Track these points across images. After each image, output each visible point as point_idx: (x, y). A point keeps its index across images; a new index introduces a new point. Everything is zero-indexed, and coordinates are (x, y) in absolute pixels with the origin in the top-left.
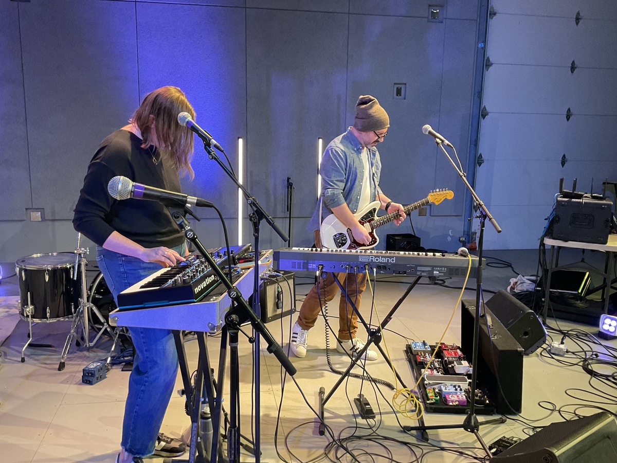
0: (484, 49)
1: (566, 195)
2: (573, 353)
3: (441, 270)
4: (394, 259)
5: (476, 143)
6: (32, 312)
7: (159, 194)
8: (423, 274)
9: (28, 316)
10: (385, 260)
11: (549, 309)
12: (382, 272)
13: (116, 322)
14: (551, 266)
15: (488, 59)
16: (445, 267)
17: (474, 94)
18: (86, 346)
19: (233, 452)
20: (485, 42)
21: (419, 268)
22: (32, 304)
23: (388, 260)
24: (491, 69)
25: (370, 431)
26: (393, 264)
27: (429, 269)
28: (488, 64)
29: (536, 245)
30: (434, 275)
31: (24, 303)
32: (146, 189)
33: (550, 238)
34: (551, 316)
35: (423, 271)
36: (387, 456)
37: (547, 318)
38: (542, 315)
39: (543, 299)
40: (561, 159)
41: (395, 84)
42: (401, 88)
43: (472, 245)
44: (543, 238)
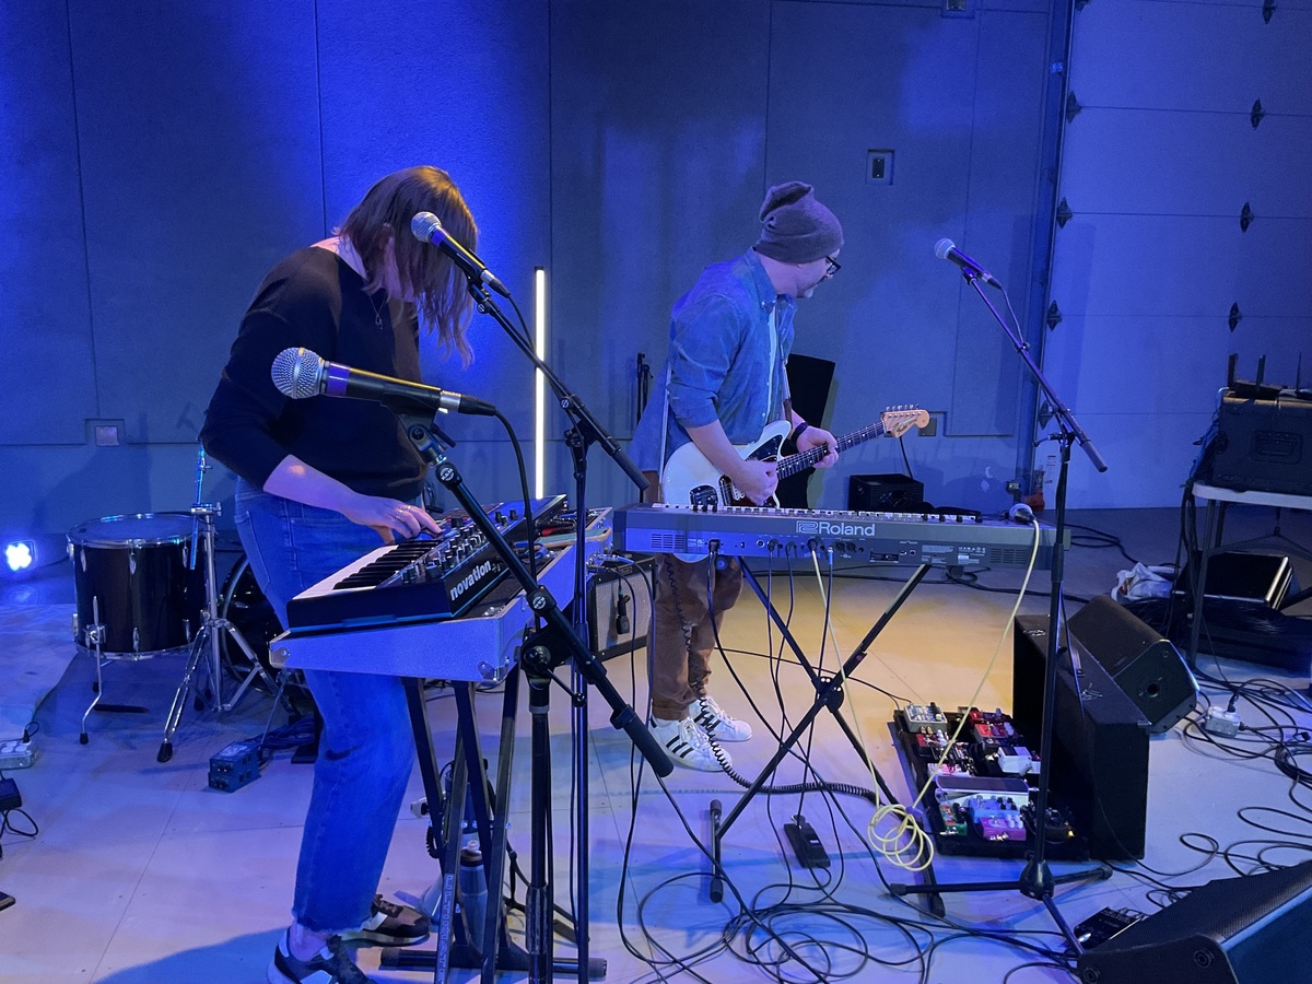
0: (1063, 77)
1: (1240, 391)
2: (1255, 731)
3: (974, 552)
4: (873, 528)
5: (1044, 279)
6: (102, 639)
7: (381, 386)
8: (935, 561)
9: (93, 646)
10: (853, 531)
11: (1202, 637)
12: (845, 556)
13: (282, 659)
14: (1206, 546)
15: (1072, 97)
16: (981, 545)
17: (1042, 174)
18: (216, 709)
19: (538, 937)
20: (1065, 59)
21: (926, 548)
22: (101, 622)
23: (859, 531)
24: (1077, 117)
25: (819, 895)
26: (869, 539)
27: (949, 549)
28: (1072, 108)
29: (1176, 500)
30: (960, 563)
31: (86, 619)
32: (352, 375)
33: (1207, 484)
34: (1204, 651)
35: (935, 555)
36: (856, 947)
37: (1199, 655)
38: (1186, 648)
39: (1190, 616)
40: (1229, 312)
41: (870, 151)
42: (883, 161)
43: (1035, 498)
44: (1190, 484)
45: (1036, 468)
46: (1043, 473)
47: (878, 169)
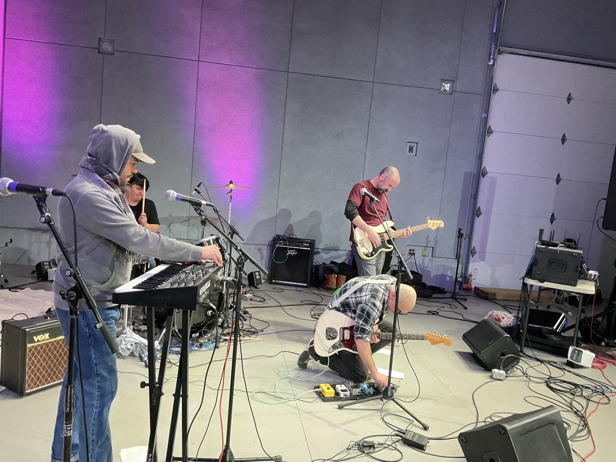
0: (486, 119)
1: (544, 243)
5: (475, 197)
15: (490, 127)
20: (487, 112)
24: (492, 135)
28: (490, 132)
29: (519, 286)
33: (530, 278)
34: (527, 346)
37: (524, 347)
39: (522, 331)
40: (550, 217)
41: (408, 142)
42: (413, 146)
43: (468, 285)
44: (523, 278)
45: (469, 273)
46: (472, 275)
47: (411, 150)
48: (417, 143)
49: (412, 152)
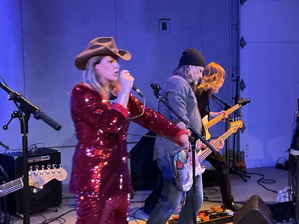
5: (237, 70)
17: (232, 28)
24: (245, 4)
28: (243, 0)
33: (295, 150)
41: (160, 19)
42: (166, 23)
43: (242, 163)
44: (289, 150)
45: (241, 150)
46: (244, 152)
47: (164, 27)
48: (170, 19)
49: (166, 29)
